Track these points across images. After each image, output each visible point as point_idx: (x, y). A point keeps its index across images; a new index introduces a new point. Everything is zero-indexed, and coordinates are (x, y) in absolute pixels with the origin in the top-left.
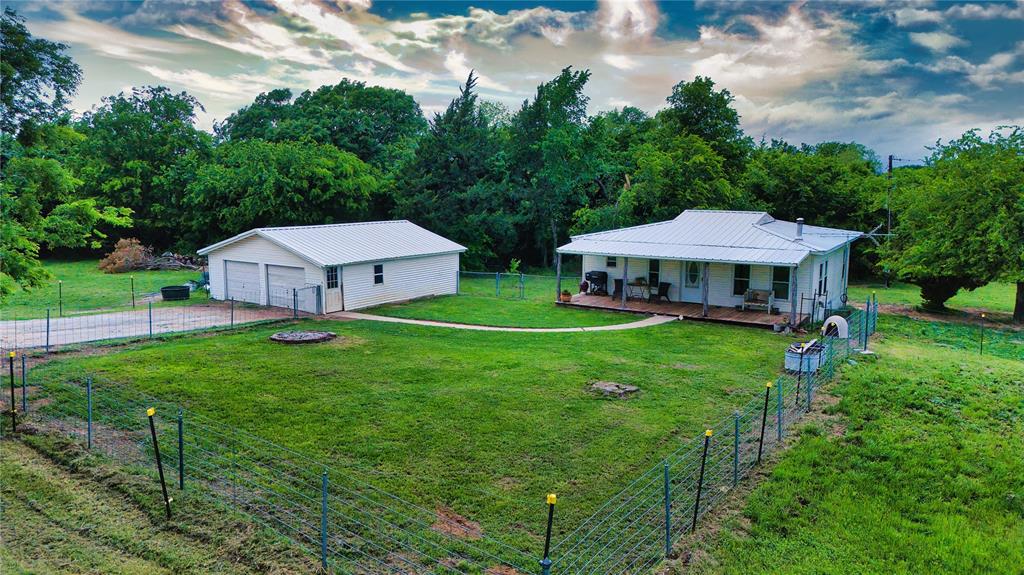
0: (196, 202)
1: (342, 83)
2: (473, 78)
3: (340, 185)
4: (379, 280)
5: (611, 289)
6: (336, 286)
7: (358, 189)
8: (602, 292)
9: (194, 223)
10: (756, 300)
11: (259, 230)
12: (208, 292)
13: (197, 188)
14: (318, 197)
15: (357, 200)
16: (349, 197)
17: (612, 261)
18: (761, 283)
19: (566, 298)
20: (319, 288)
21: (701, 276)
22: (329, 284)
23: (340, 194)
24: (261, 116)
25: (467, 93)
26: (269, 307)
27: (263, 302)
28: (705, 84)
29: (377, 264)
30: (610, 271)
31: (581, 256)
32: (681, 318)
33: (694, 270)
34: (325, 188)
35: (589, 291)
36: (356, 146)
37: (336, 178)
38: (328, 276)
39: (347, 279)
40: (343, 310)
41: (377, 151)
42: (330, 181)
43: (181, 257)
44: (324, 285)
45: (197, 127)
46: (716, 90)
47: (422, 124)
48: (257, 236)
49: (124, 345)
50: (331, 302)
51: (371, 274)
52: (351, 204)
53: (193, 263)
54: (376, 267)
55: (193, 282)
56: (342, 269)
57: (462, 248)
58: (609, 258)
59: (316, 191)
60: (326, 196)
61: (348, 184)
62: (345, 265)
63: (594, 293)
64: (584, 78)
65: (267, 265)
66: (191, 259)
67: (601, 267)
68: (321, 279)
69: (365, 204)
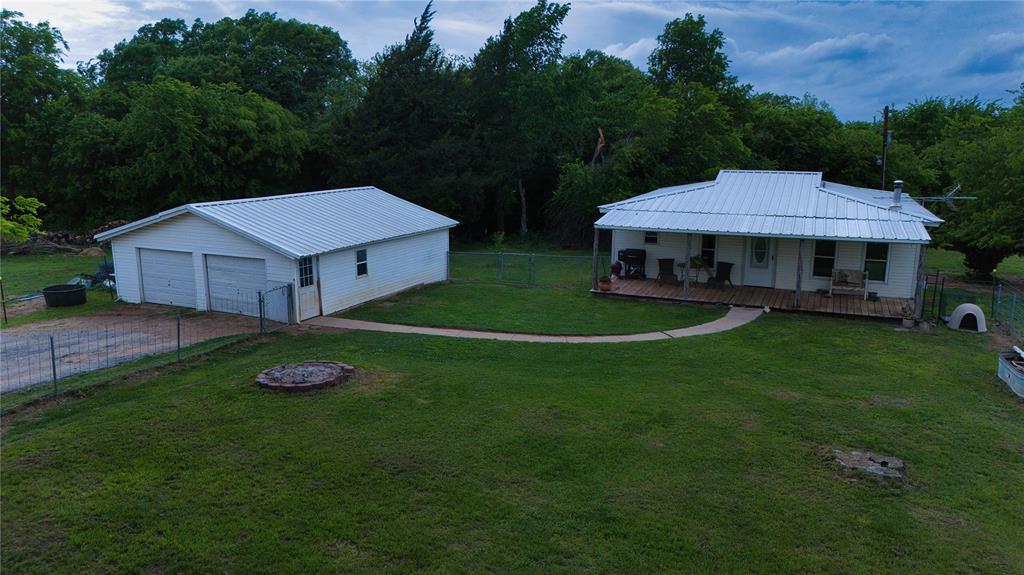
0: (73, 161)
1: (248, 15)
2: (431, 10)
3: (265, 142)
4: (362, 270)
5: (652, 271)
6: (312, 283)
7: (289, 146)
8: (640, 276)
9: (68, 190)
10: (846, 283)
11: (193, 206)
12: (112, 291)
13: (72, 144)
14: (239, 156)
15: (287, 159)
16: (278, 156)
17: (651, 236)
18: (849, 264)
19: (606, 286)
20: (290, 287)
21: (771, 254)
22: (302, 280)
23: (268, 153)
24: (148, 55)
25: (421, 29)
26: (210, 314)
27: (201, 305)
28: (697, 23)
29: (360, 249)
30: (649, 248)
31: (611, 230)
32: (767, 310)
33: (761, 247)
34: (248, 144)
35: (623, 273)
36: (277, 93)
37: (260, 132)
38: (301, 270)
39: (325, 272)
40: (321, 314)
41: (303, 100)
42: (253, 135)
43: (52, 234)
44: (297, 284)
45: (61, 66)
46: (708, 30)
47: (350, 67)
48: (189, 214)
49: (12, 412)
50: (306, 308)
51: (352, 263)
52: (281, 164)
53: (69, 242)
54: (358, 252)
55: (86, 276)
56: (318, 260)
57: (453, 222)
58: (647, 233)
59: (236, 149)
60: (249, 156)
61: (276, 139)
62: (324, 254)
63: (629, 277)
64: (561, 12)
65: (206, 255)
66: (66, 236)
67: (638, 244)
68: (293, 276)
69: (296, 165)
